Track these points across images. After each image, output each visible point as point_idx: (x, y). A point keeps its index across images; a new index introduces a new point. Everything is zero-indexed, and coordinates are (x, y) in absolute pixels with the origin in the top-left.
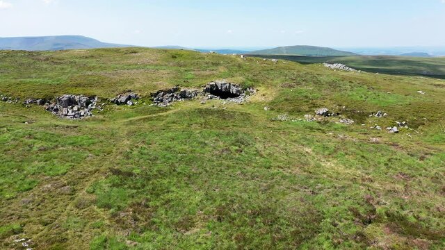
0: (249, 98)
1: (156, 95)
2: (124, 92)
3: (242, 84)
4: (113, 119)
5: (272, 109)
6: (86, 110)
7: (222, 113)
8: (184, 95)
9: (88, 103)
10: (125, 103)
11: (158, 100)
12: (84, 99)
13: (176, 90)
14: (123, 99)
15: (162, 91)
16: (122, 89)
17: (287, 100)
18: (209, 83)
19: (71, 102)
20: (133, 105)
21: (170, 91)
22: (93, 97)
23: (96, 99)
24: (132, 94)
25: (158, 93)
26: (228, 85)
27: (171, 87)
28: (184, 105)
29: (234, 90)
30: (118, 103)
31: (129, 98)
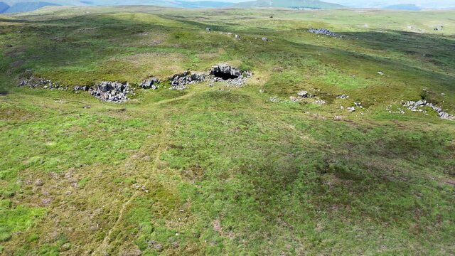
0: (247, 81)
1: (172, 79)
2: (148, 77)
3: (240, 68)
4: (146, 102)
5: (265, 92)
6: (122, 94)
7: (228, 96)
8: (194, 78)
9: (122, 88)
10: (150, 87)
11: (175, 83)
12: (119, 85)
13: (187, 73)
14: (148, 84)
15: (176, 75)
16: (145, 74)
17: (276, 84)
18: (213, 66)
19: (109, 88)
20: (156, 88)
21: (183, 75)
22: (125, 83)
23: (128, 85)
24: (155, 79)
25: (174, 77)
26: (228, 68)
27: (184, 71)
28: (196, 88)
29: (233, 72)
30: (144, 87)
31: (152, 83)
